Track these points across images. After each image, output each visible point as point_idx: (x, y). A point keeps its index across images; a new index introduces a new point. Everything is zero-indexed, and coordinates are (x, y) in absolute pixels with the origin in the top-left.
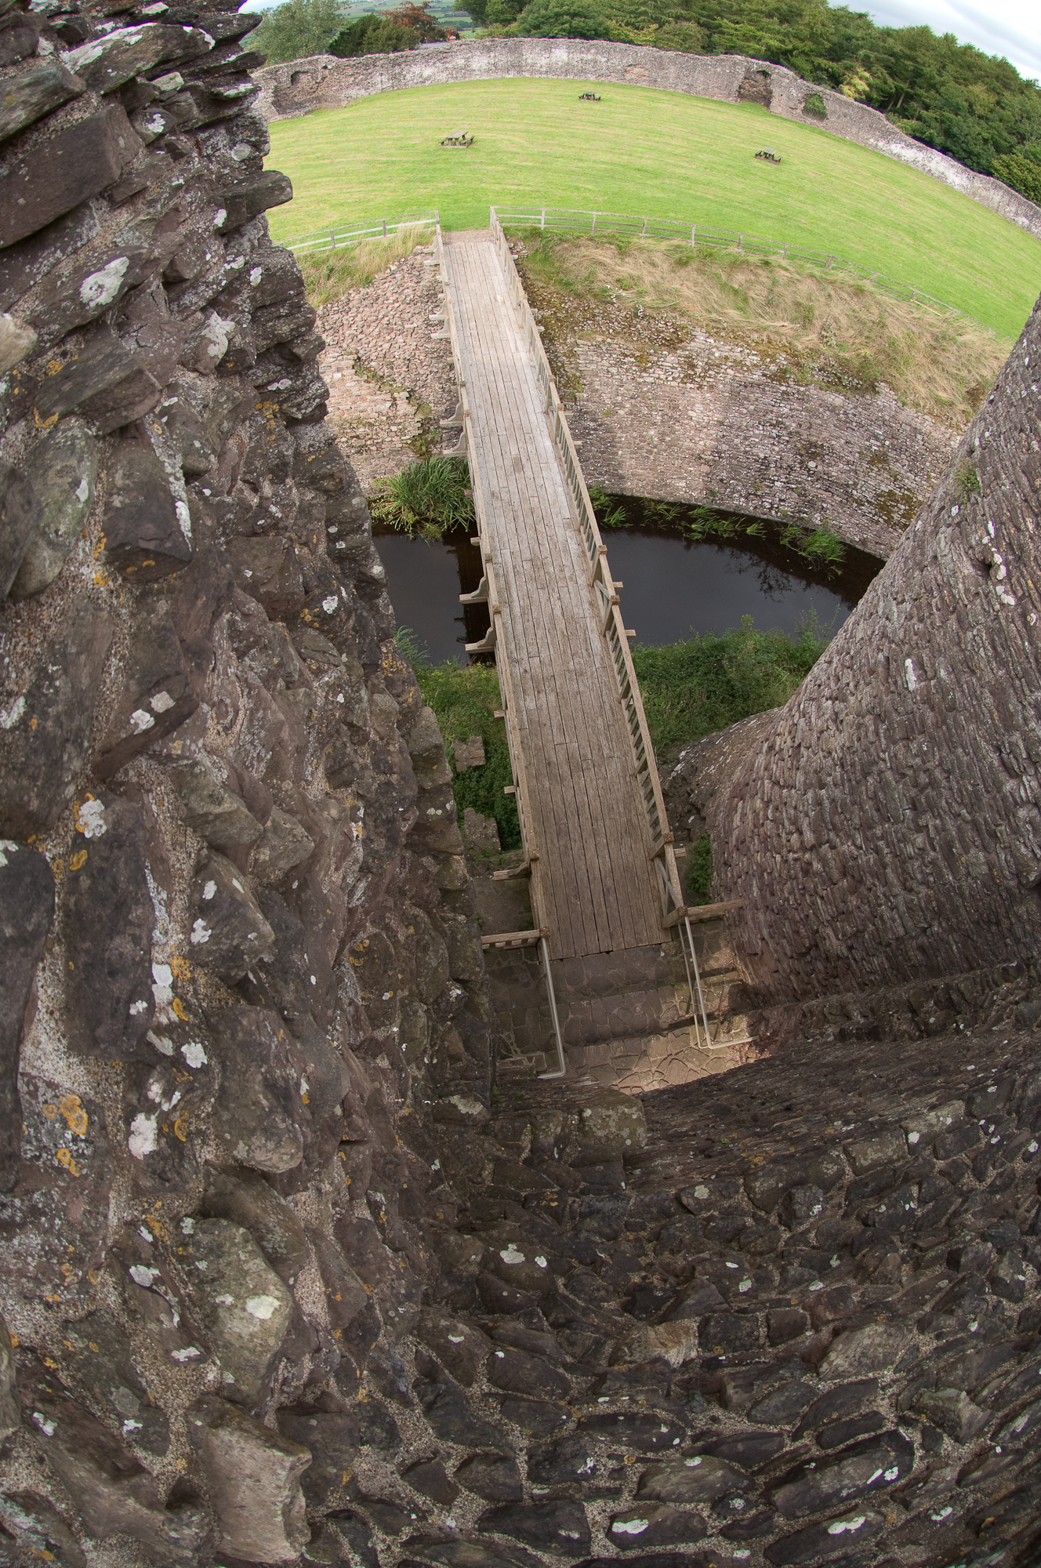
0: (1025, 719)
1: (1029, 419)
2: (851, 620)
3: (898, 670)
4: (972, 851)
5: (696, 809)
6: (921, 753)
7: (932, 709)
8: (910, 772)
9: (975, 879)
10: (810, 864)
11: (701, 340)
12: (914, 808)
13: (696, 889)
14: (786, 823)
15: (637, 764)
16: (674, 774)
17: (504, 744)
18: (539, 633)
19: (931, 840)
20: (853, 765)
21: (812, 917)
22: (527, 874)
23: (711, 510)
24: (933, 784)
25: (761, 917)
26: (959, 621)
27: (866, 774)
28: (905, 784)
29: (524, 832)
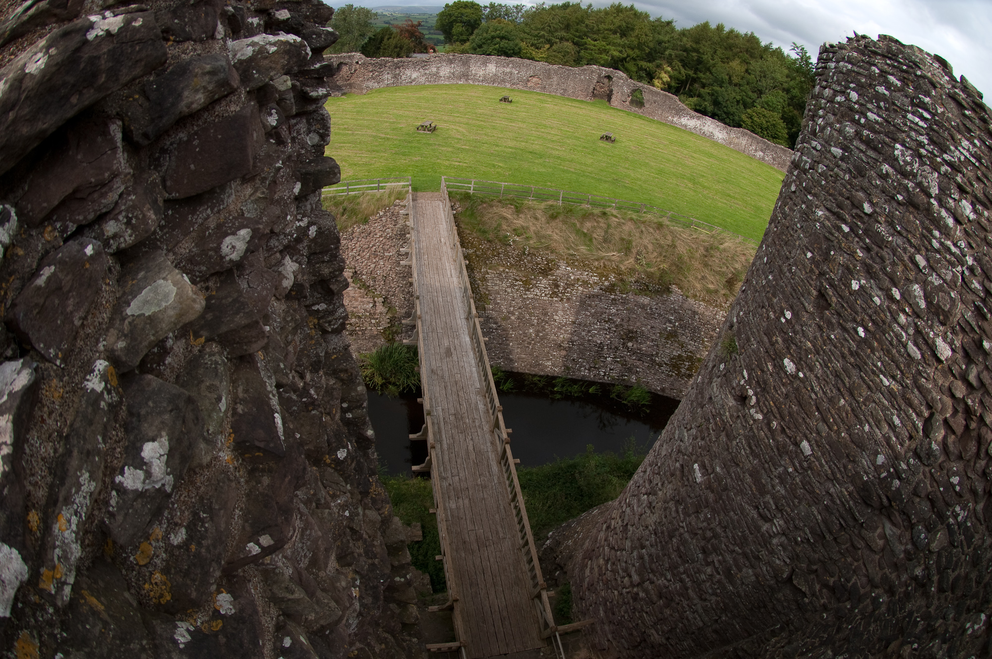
0: (773, 487)
1: (769, 299)
2: (657, 444)
3: (689, 472)
4: (744, 570)
5: (560, 567)
6: (706, 519)
7: (713, 492)
8: (700, 532)
9: (747, 585)
10: (637, 594)
11: (563, 268)
12: (704, 551)
13: (562, 614)
14: (620, 571)
15: (521, 542)
16: (545, 546)
17: (435, 528)
18: (459, 461)
19: (716, 569)
20: (662, 533)
21: (641, 625)
22: (451, 608)
23: (566, 379)
24: (716, 536)
25: (606, 628)
26: (727, 436)
27: (671, 537)
28: (697, 539)
29: (448, 583)
